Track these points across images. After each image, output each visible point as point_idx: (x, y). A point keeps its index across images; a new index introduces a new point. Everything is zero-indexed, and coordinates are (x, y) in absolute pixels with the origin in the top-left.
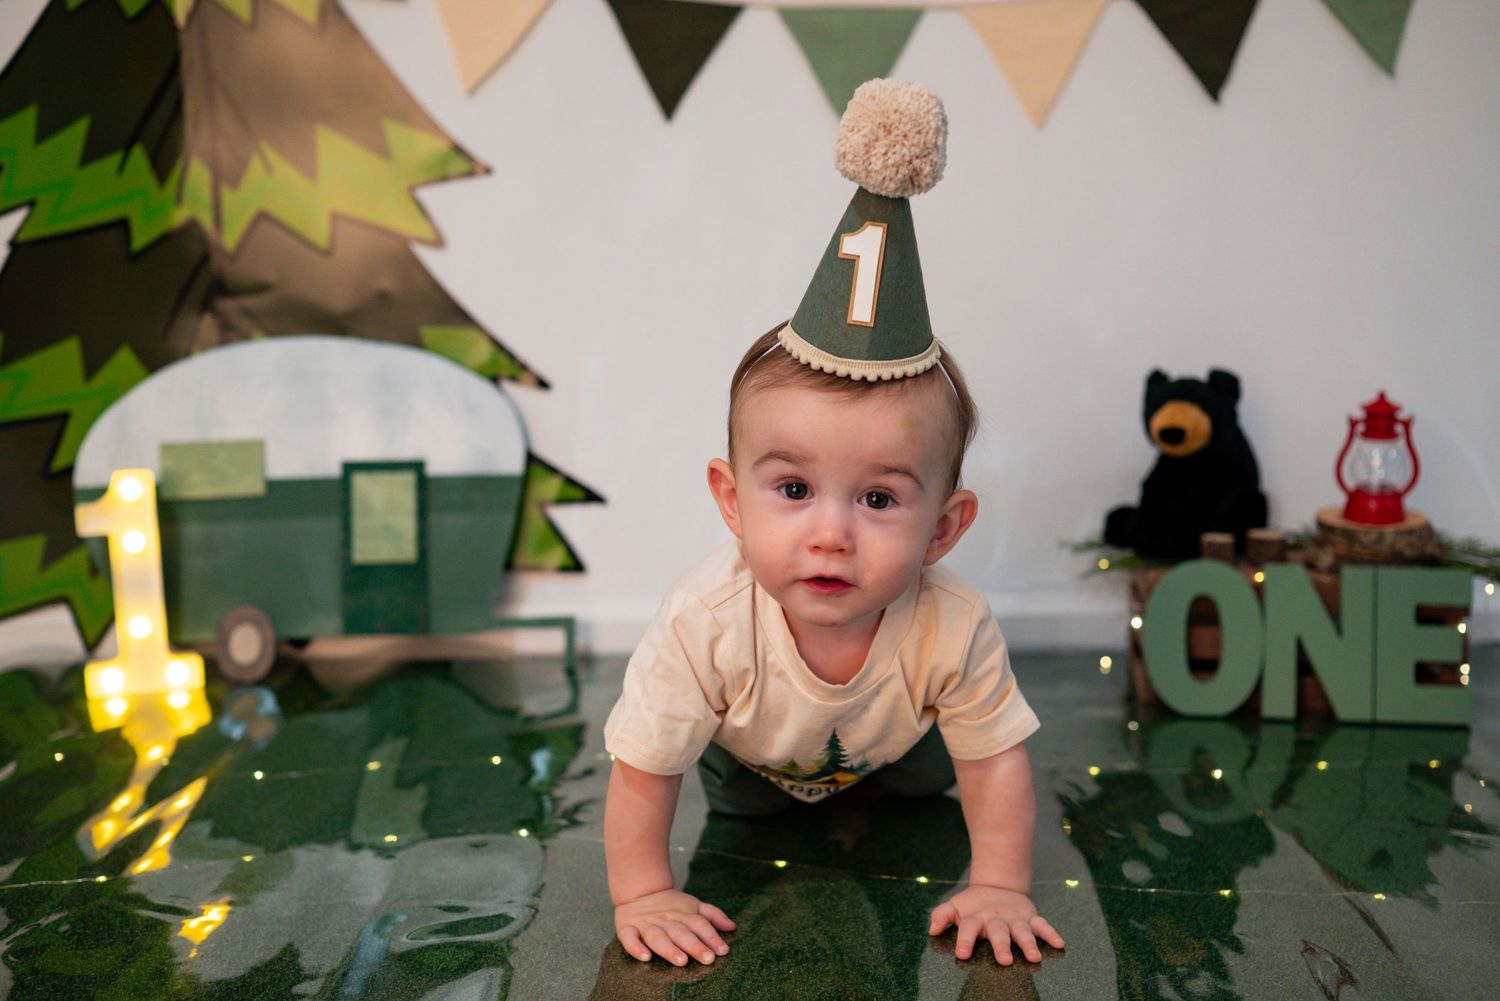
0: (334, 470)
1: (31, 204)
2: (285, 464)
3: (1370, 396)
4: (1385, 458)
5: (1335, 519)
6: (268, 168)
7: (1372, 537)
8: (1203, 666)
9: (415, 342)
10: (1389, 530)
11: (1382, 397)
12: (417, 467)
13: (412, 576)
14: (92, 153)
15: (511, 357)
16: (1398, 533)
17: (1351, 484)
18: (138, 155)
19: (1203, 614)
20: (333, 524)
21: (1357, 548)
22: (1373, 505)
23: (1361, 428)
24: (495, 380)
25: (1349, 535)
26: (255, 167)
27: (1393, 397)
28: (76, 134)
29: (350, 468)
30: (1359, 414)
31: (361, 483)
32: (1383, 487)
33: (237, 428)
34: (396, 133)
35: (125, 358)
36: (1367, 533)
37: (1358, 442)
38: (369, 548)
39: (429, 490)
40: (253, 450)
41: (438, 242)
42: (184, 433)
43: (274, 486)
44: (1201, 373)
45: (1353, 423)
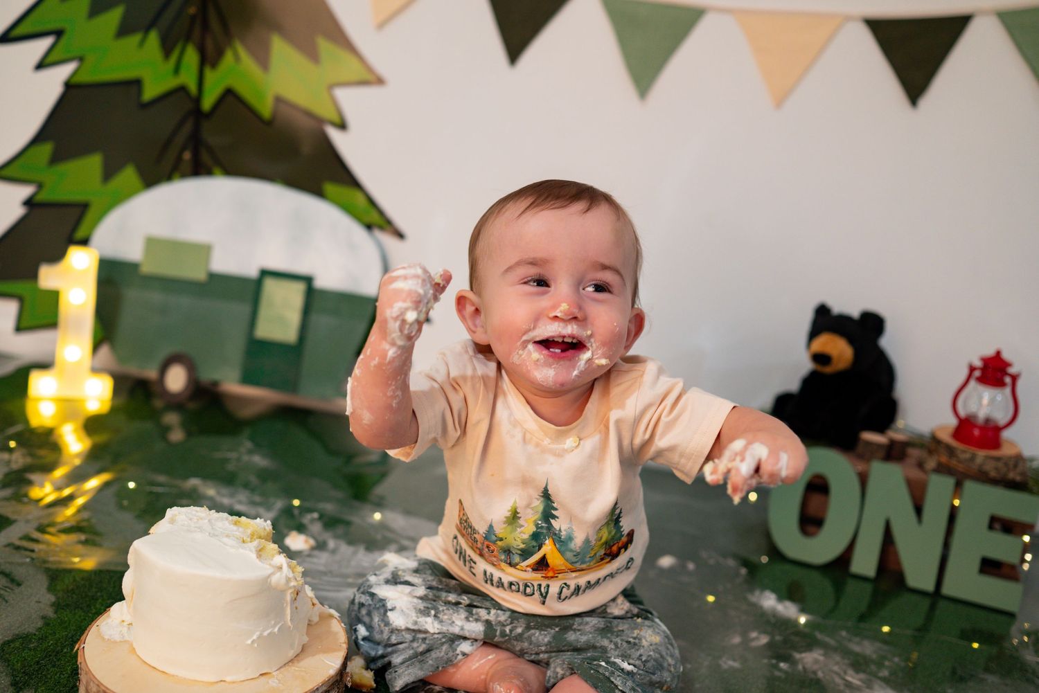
0: (252, 272)
1: (81, 59)
2: (223, 263)
3: (990, 352)
4: (992, 401)
5: (946, 437)
6: (237, 58)
7: (967, 456)
8: (810, 522)
9: (318, 192)
10: (981, 454)
11: (998, 353)
12: (308, 280)
13: (293, 353)
14: (124, 30)
15: (381, 213)
16: (987, 457)
17: (962, 413)
18: (153, 38)
19: (817, 487)
20: (246, 309)
21: (954, 462)
22: (976, 432)
23: (977, 373)
24: (369, 227)
25: (951, 451)
26: (229, 57)
27: (1006, 356)
28: (114, 17)
29: (265, 273)
30: (978, 363)
31: (270, 285)
32: (988, 420)
33: (195, 233)
34: (324, 46)
35: (129, 175)
36: (964, 452)
37: (973, 384)
38: (267, 329)
39: (313, 297)
40: (204, 250)
41: (342, 126)
42: (162, 230)
43: (214, 278)
44: (855, 313)
45: (972, 369)
